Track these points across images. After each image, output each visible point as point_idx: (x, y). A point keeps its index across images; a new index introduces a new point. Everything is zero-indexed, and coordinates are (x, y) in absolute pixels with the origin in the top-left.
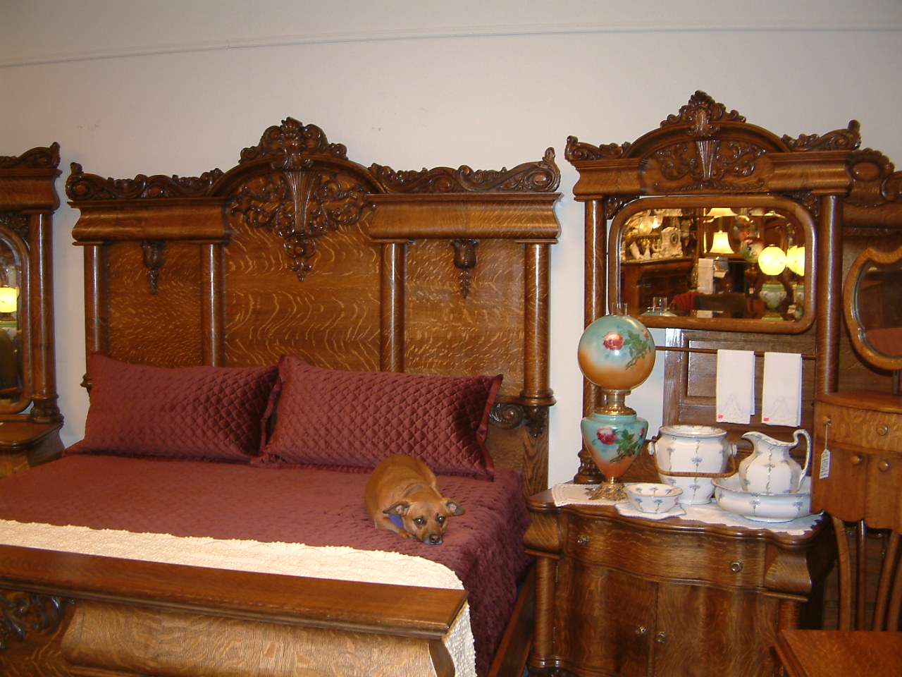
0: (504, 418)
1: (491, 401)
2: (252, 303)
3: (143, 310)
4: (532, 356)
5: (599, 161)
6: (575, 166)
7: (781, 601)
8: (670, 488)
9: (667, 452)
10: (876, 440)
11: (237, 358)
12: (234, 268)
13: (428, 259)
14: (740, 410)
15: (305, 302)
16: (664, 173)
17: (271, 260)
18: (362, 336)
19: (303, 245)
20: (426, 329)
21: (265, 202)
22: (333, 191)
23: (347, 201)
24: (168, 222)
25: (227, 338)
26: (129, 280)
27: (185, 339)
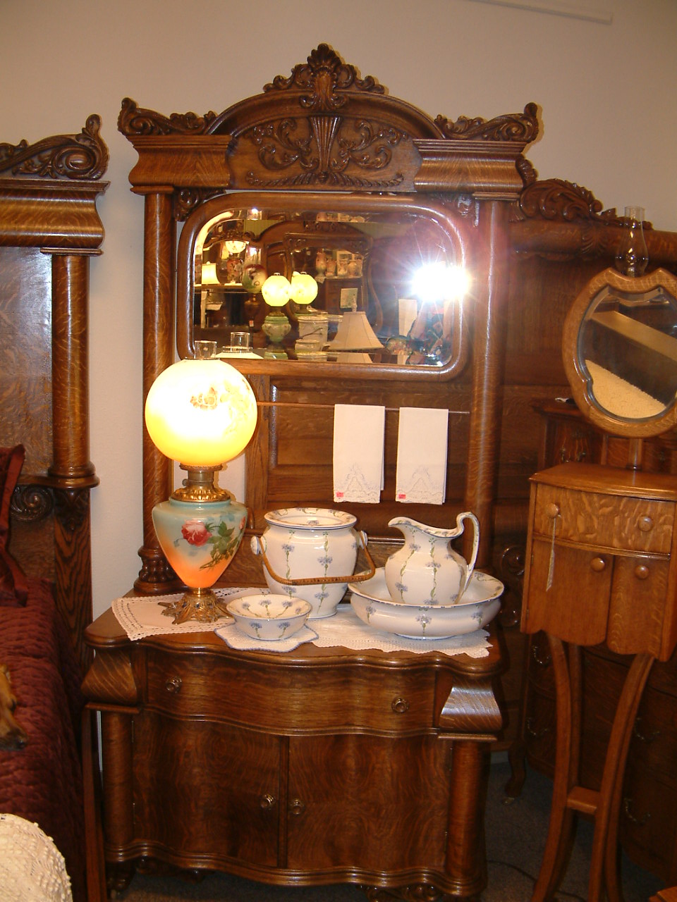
0: (26, 507)
1: (10, 485)
4: (65, 417)
5: (169, 137)
6: (133, 142)
7: (456, 743)
8: (288, 599)
9: (283, 552)
10: (633, 537)
14: (366, 484)
16: (262, 159)
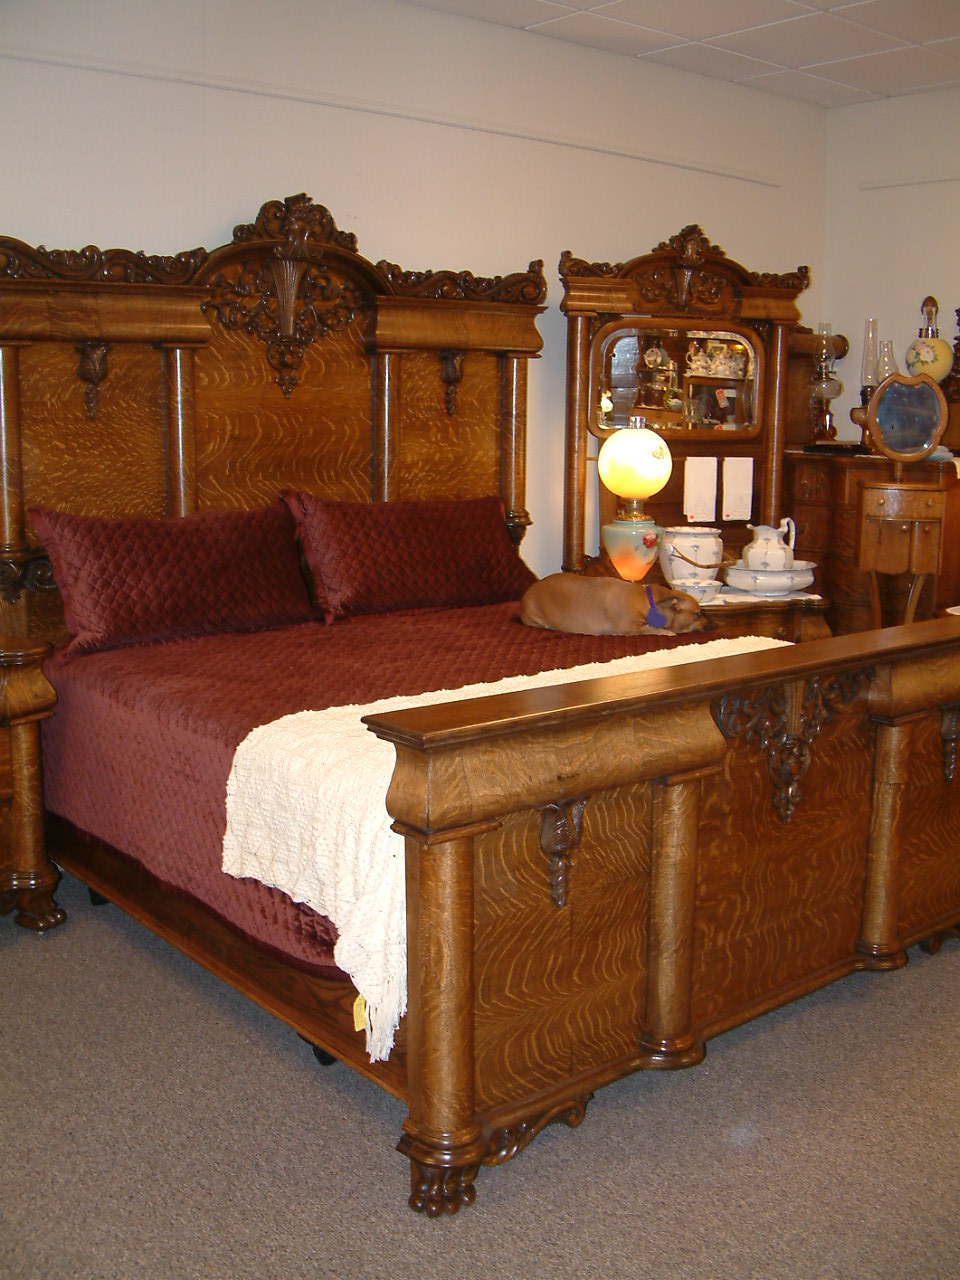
2: (229, 428)
3: (78, 443)
5: (589, 278)
11: (210, 500)
12: (206, 381)
13: (418, 373)
15: (291, 424)
16: (642, 296)
17: (252, 372)
18: (353, 463)
19: (292, 353)
20: (417, 450)
21: (243, 296)
22: (323, 288)
23: (337, 301)
24: (132, 316)
25: (198, 475)
26: (53, 400)
27: (139, 481)
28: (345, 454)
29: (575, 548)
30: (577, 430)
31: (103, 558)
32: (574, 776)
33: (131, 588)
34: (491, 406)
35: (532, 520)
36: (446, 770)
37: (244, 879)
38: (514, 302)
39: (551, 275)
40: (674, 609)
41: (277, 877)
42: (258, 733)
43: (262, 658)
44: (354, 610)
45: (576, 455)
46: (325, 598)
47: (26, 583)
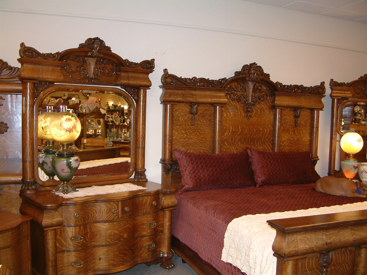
2: (231, 129)
3: (188, 131)
5: (338, 87)
11: (225, 149)
12: (225, 115)
13: (287, 114)
15: (249, 128)
17: (238, 113)
18: (267, 140)
19: (250, 108)
20: (285, 137)
21: (237, 91)
22: (260, 89)
23: (264, 93)
24: (205, 97)
25: (222, 142)
26: (182, 119)
27: (205, 143)
28: (265, 137)
29: (332, 168)
30: (334, 132)
31: (193, 165)
32: (331, 243)
33: (201, 174)
34: (308, 125)
35: (319, 158)
36: (291, 239)
37: (227, 263)
38: (316, 94)
39: (327, 86)
40: (363, 190)
41: (237, 264)
42: (235, 220)
43: (238, 196)
44: (264, 184)
45: (333, 140)
46: (257, 179)
47: (171, 170)
